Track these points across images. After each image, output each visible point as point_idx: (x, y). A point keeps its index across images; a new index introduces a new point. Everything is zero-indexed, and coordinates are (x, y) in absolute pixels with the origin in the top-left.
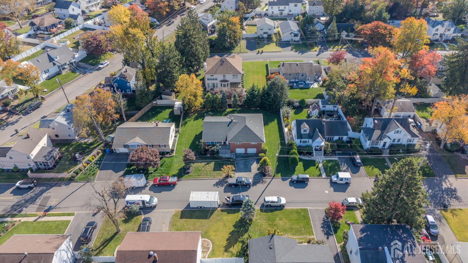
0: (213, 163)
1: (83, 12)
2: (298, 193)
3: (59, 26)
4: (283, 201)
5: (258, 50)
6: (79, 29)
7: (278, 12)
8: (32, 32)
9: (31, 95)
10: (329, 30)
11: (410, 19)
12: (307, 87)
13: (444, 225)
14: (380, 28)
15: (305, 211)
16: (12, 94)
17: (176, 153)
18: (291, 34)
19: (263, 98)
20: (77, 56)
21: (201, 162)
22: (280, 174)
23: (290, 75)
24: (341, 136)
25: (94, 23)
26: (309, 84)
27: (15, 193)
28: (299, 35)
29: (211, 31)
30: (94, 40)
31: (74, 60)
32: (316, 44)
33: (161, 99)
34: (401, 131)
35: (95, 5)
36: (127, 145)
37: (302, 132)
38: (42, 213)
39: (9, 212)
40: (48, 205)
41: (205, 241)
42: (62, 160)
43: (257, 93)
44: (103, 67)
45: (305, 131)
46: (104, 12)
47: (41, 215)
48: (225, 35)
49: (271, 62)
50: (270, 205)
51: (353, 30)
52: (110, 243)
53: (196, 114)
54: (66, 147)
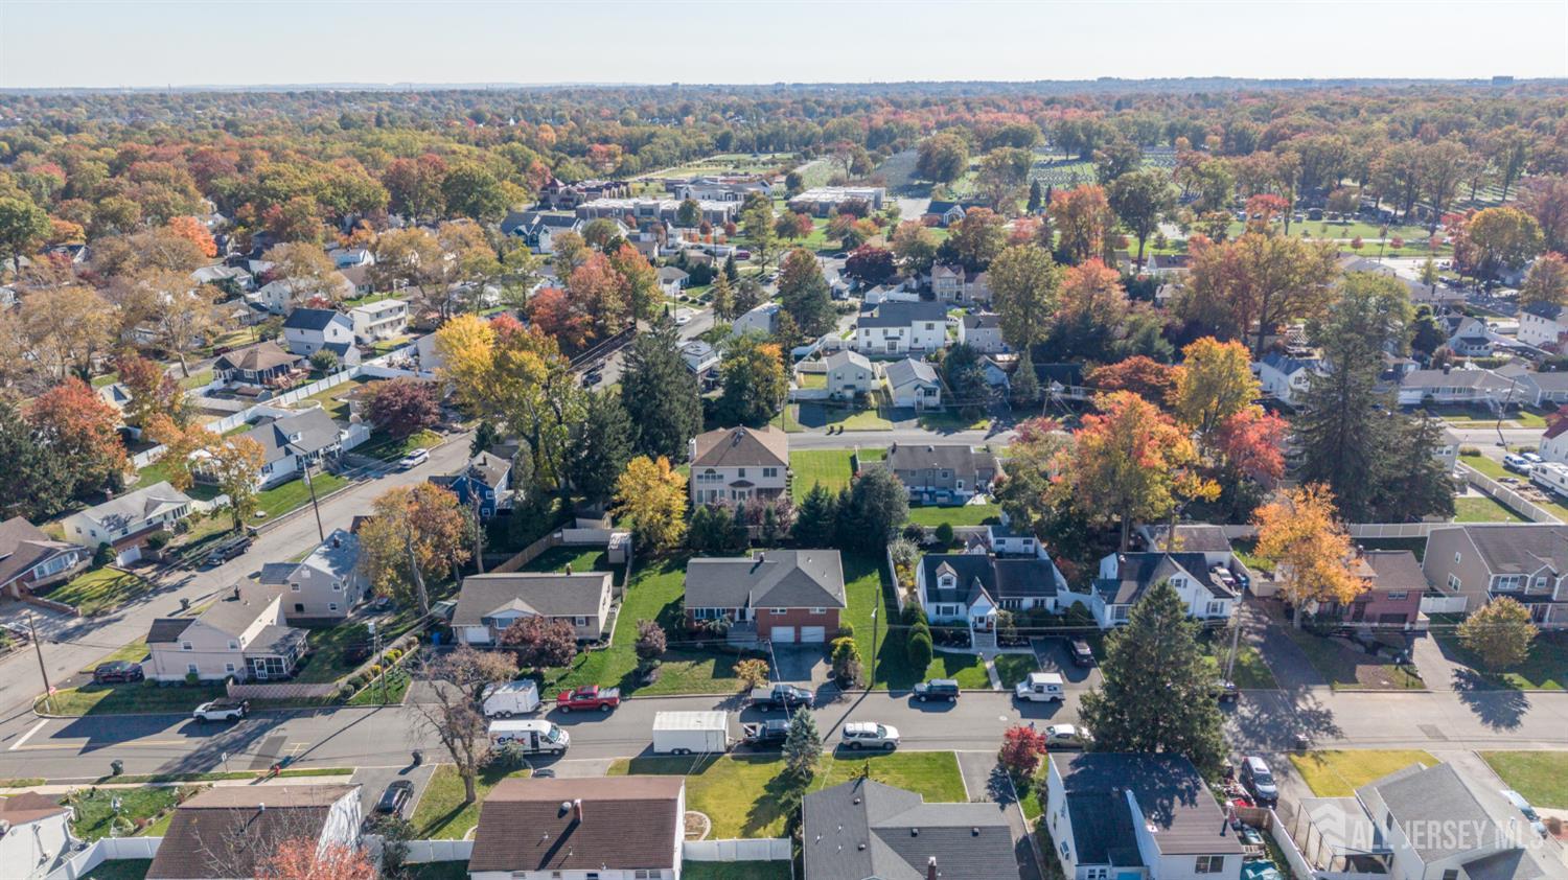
0: (712, 662)
1: (358, 340)
2: (932, 724)
3: (294, 371)
4: (892, 733)
5: (829, 426)
6: (347, 379)
7: (885, 344)
8: (219, 384)
9: (224, 523)
10: (1016, 379)
11: (1205, 343)
12: (958, 502)
13: (1295, 782)
14: (1144, 372)
15: (951, 755)
16: (172, 519)
17: (614, 643)
18: (916, 388)
19: (843, 517)
20: (346, 436)
21: (681, 660)
22: (885, 684)
23: (913, 473)
24: (1040, 598)
25: (390, 365)
26: (961, 497)
27: (188, 731)
28: (938, 392)
29: (706, 382)
30: (396, 395)
31: (338, 447)
32: (984, 415)
33: (574, 526)
34: (1186, 581)
35: (392, 323)
36: (490, 618)
37: (940, 586)
38: (266, 771)
39: (179, 770)
40: (284, 752)
41: (692, 816)
42: (313, 660)
43: (826, 504)
44: (414, 466)
45: (947, 582)
46: (415, 339)
47: (264, 775)
48: (742, 388)
49: (865, 453)
50: (859, 744)
51: (1078, 380)
52: (451, 825)
53: (667, 561)
54: (323, 634)
